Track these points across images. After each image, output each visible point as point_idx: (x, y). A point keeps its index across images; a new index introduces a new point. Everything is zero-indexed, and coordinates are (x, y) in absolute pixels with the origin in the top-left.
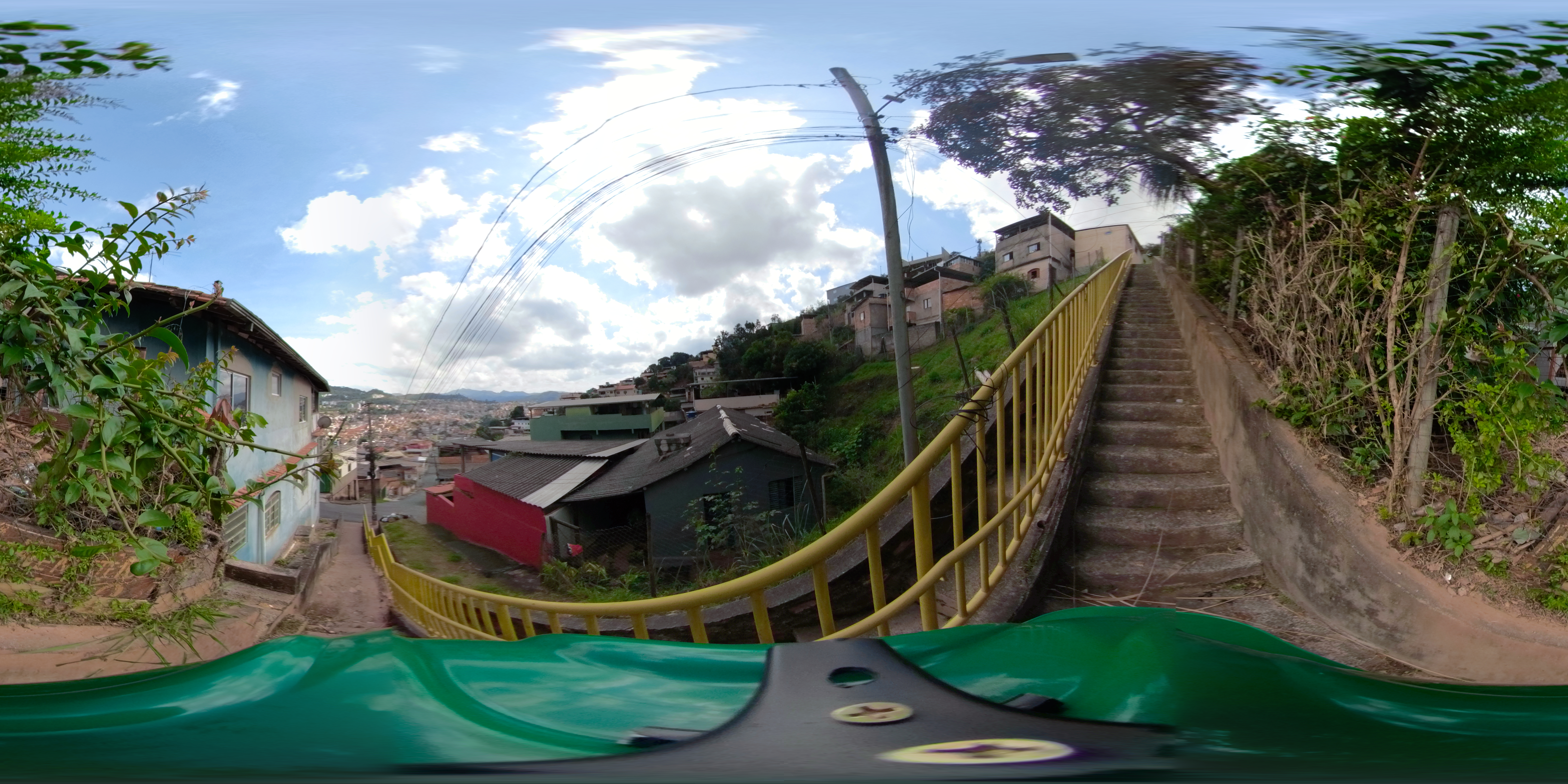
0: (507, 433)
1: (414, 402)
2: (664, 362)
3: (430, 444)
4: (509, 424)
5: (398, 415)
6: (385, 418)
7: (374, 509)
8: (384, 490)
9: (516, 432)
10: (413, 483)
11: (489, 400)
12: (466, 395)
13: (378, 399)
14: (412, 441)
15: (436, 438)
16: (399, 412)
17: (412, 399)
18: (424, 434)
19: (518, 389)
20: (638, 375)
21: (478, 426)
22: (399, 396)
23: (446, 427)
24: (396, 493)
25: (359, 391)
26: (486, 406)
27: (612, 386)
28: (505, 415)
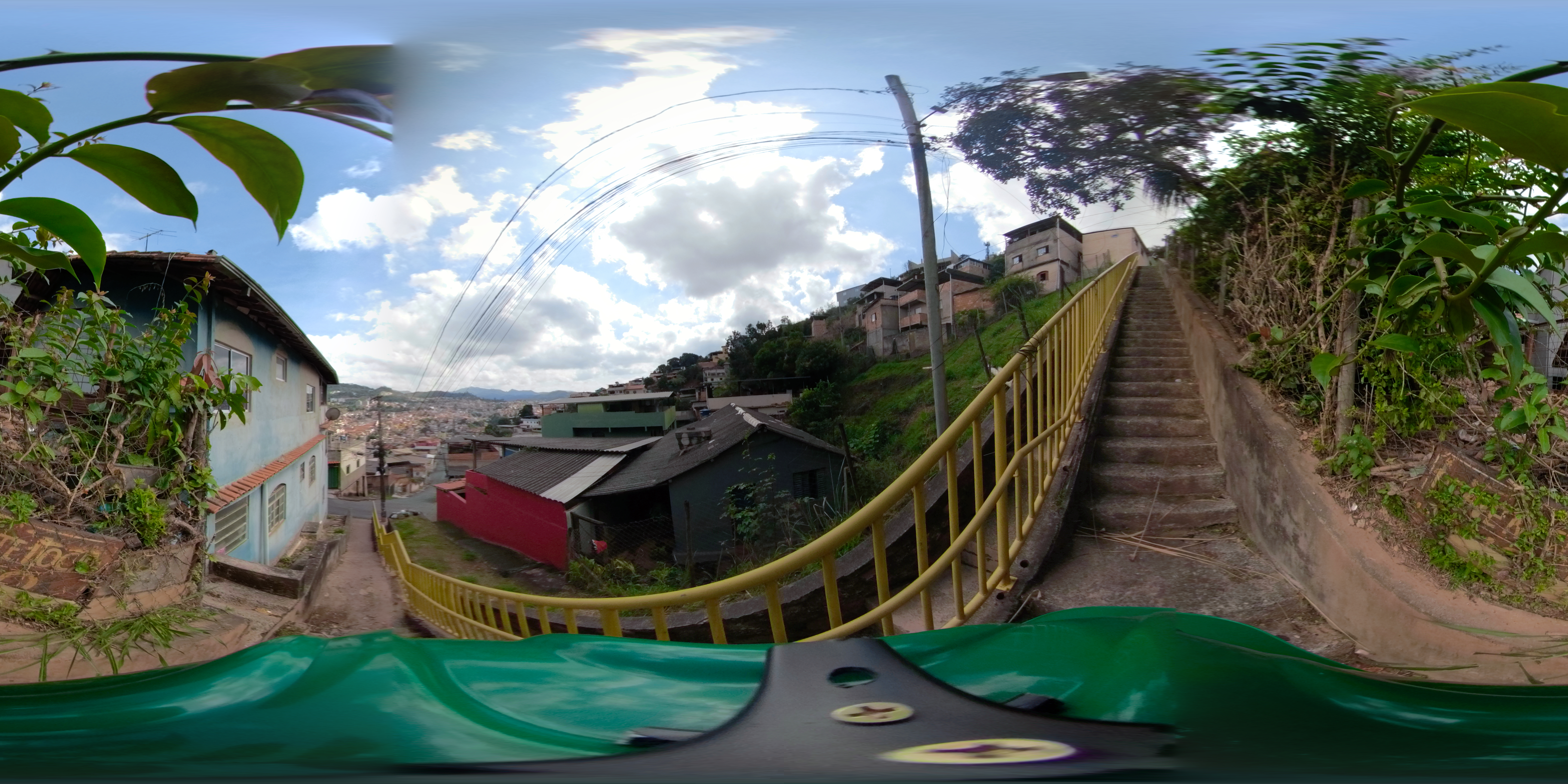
0: (516, 432)
1: (422, 400)
2: (673, 362)
3: (439, 441)
4: (518, 422)
5: (406, 412)
6: (394, 415)
7: (383, 505)
8: (393, 487)
9: (524, 430)
10: (422, 480)
11: (498, 398)
12: (474, 393)
13: (387, 397)
14: (421, 439)
15: (444, 436)
16: (407, 409)
17: (420, 397)
18: (432, 432)
19: (526, 388)
20: (647, 375)
21: (486, 424)
22: (408, 394)
23: (454, 425)
24: (404, 490)
25: (367, 388)
26: (494, 404)
27: (621, 386)
28: (513, 414)
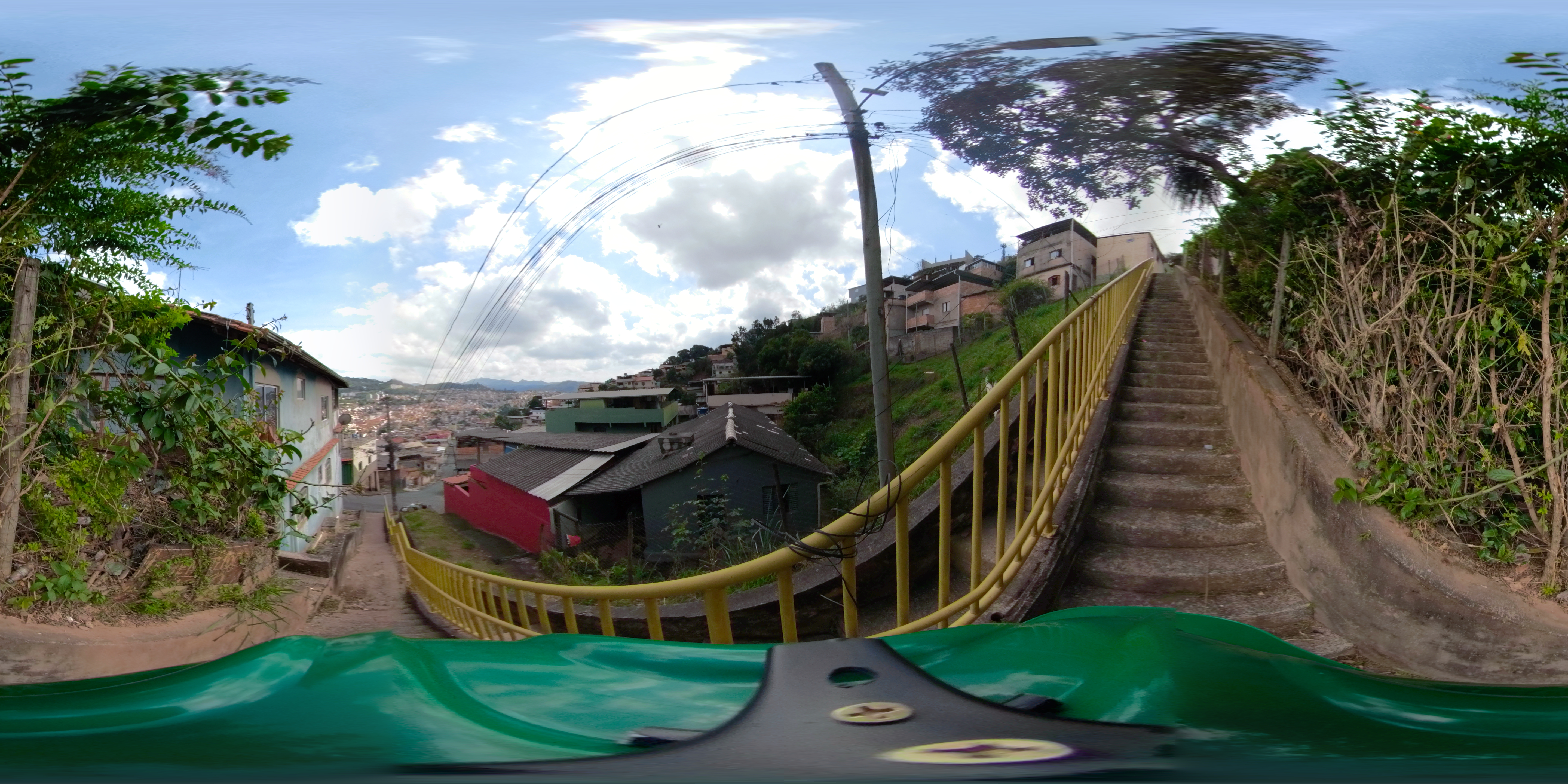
0: (526, 423)
1: (433, 392)
2: (683, 354)
3: (449, 433)
4: (527, 413)
5: (417, 405)
6: (404, 408)
7: (394, 500)
8: (403, 481)
9: (534, 421)
10: (432, 473)
11: (508, 389)
12: (484, 384)
13: (397, 389)
14: (431, 431)
15: (455, 428)
16: (418, 402)
17: (430, 389)
18: (443, 424)
20: (657, 366)
21: (496, 415)
22: (418, 386)
23: (465, 416)
24: (416, 483)
25: (378, 381)
26: (505, 395)
27: (630, 377)
28: (523, 404)
